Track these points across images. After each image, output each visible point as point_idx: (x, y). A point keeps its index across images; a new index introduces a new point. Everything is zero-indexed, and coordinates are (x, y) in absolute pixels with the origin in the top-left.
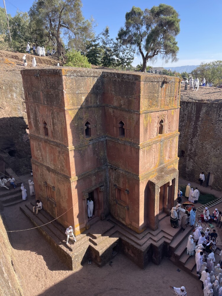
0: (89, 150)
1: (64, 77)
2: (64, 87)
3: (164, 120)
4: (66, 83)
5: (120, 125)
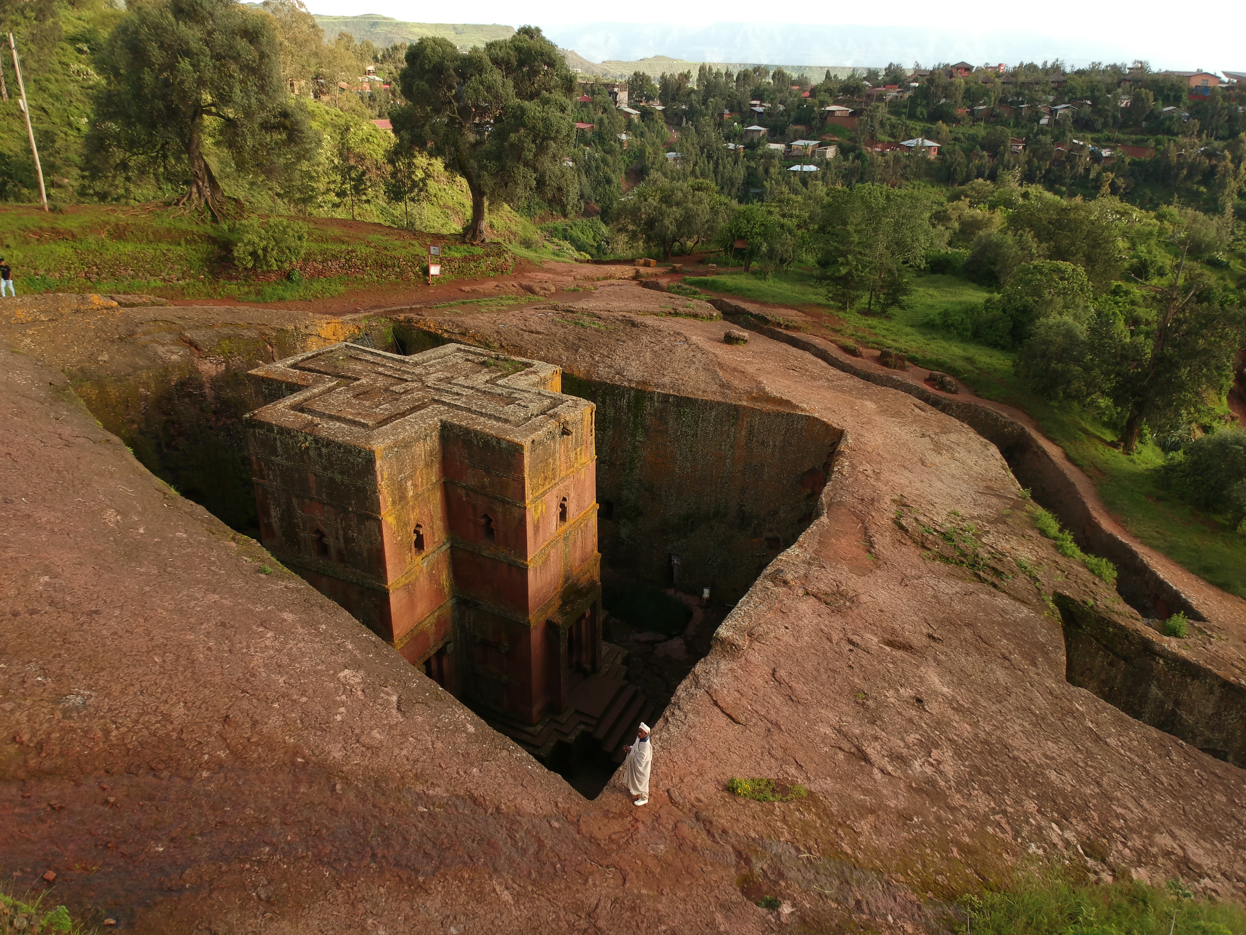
0: (421, 579)
1: (378, 463)
2: (379, 478)
3: (568, 495)
4: (382, 471)
5: (483, 521)
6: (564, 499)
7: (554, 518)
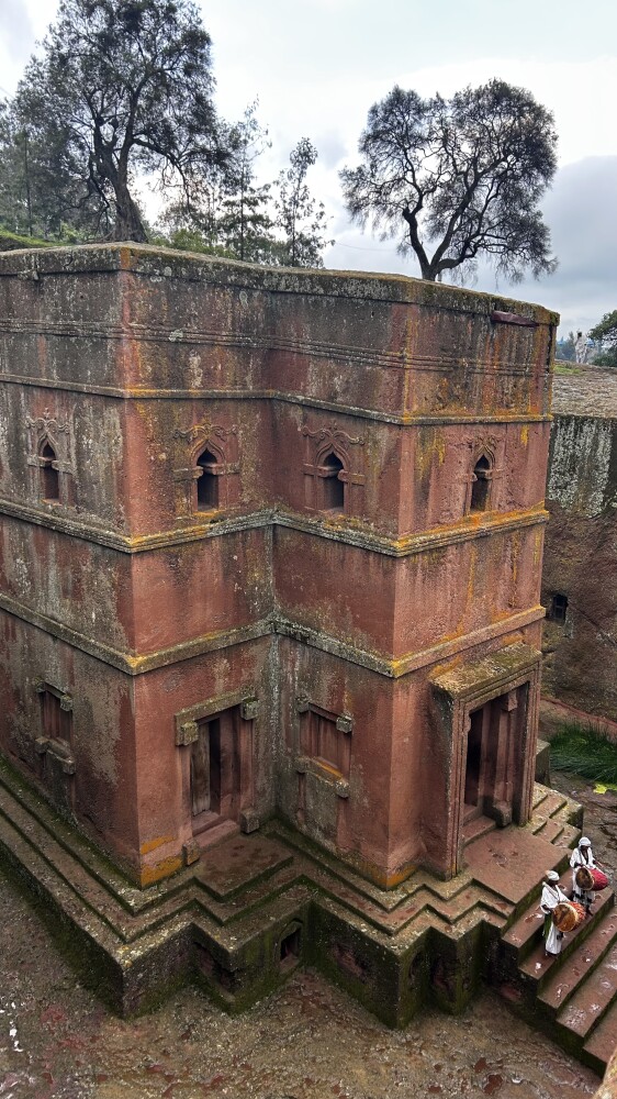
0: (207, 558)
1: (125, 277)
2: (126, 312)
3: (494, 460)
4: (133, 299)
5: (326, 471)
6: (483, 463)
7: (461, 493)
